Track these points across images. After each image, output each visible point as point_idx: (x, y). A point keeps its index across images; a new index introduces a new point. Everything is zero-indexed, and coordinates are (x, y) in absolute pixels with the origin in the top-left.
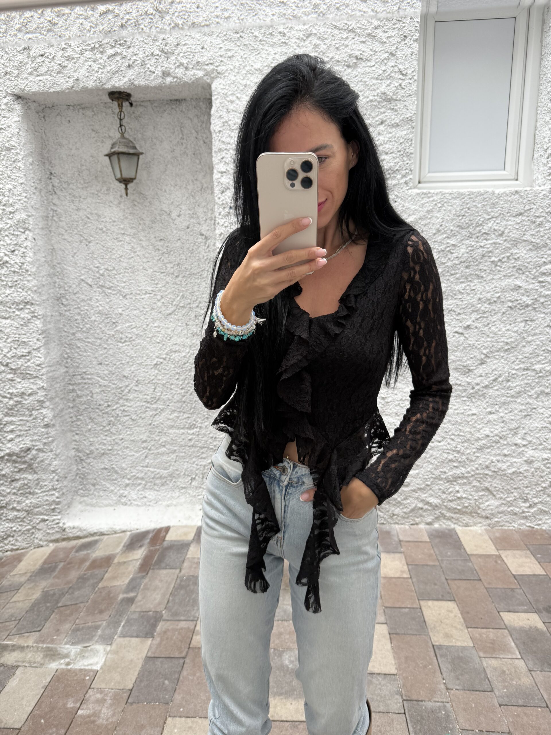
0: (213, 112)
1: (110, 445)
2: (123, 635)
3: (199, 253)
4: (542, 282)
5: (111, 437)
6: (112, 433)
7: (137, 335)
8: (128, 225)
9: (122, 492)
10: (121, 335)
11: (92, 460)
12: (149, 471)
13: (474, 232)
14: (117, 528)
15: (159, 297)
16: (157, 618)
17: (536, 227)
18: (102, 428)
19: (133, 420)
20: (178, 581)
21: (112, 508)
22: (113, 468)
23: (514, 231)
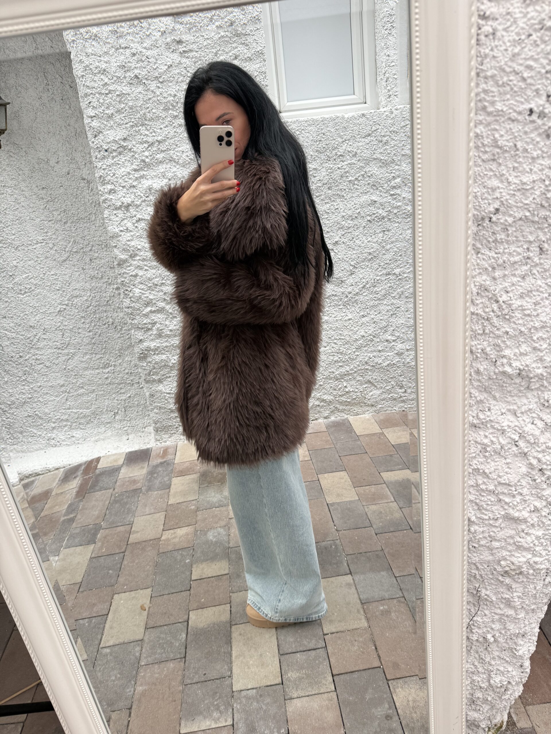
0: (72, 57)
1: (29, 394)
2: (68, 547)
3: (84, 197)
4: (393, 195)
5: (28, 386)
6: (28, 382)
7: (36, 285)
8: (7, 177)
9: (49, 435)
10: (20, 287)
11: (14, 410)
12: (72, 412)
13: (331, 155)
14: (50, 466)
15: (51, 245)
16: (97, 528)
17: (383, 146)
18: (18, 378)
19: (47, 367)
20: (113, 498)
21: (43, 452)
22: (36, 415)
23: (366, 151)
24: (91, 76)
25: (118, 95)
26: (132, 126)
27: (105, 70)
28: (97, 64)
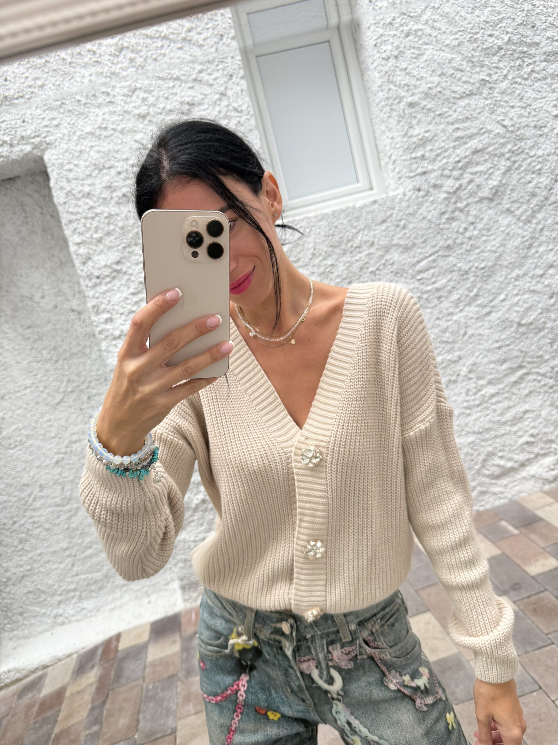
0: (52, 184)
1: (27, 565)
3: (76, 330)
4: (420, 279)
5: (26, 555)
6: (26, 551)
7: (28, 436)
9: (55, 611)
10: (9, 441)
11: (11, 587)
12: (80, 579)
13: (346, 249)
14: (60, 654)
15: (42, 389)
18: (13, 549)
19: (48, 530)
20: (145, 693)
21: (49, 634)
22: (38, 589)
23: (383, 238)
24: (74, 201)
25: (106, 217)
26: (124, 248)
27: (89, 194)
28: (80, 188)
